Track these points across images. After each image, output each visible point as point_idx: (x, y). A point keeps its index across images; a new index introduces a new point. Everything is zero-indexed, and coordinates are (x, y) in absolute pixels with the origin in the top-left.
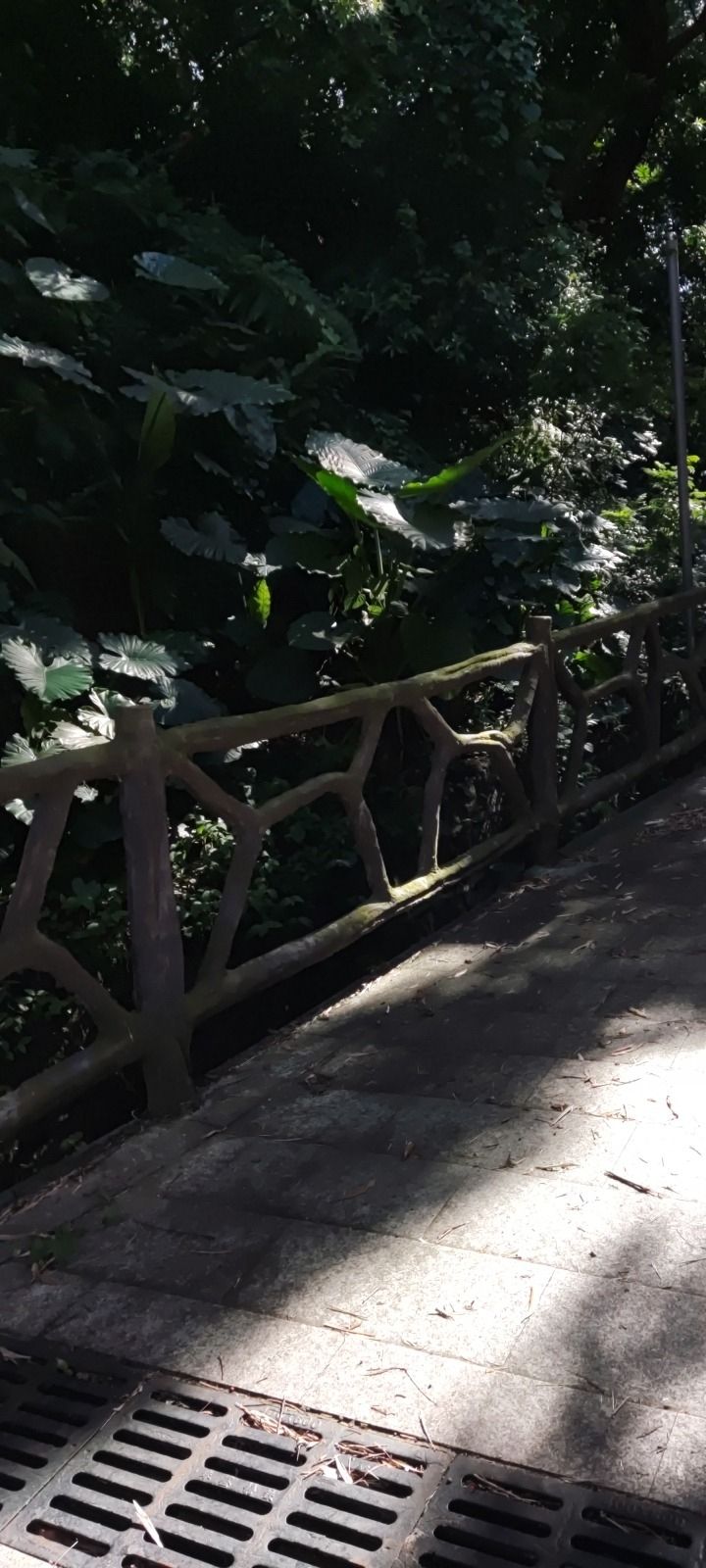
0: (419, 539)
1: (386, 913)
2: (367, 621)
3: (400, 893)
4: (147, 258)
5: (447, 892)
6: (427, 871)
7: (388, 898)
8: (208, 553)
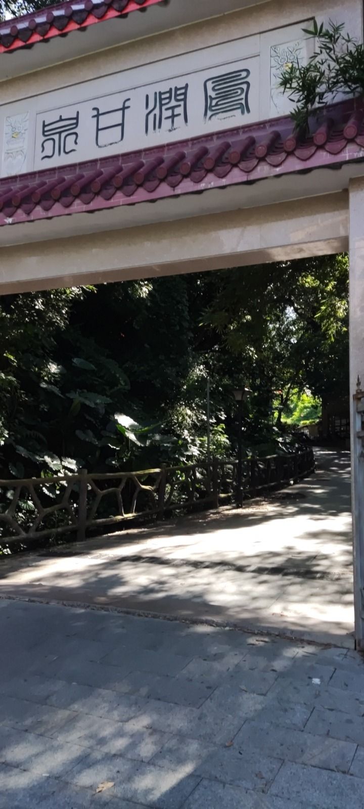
0: (139, 444)
1: (122, 519)
2: (124, 461)
3: (126, 516)
4: (75, 360)
5: (135, 518)
6: (132, 513)
7: (123, 515)
8: (87, 440)
